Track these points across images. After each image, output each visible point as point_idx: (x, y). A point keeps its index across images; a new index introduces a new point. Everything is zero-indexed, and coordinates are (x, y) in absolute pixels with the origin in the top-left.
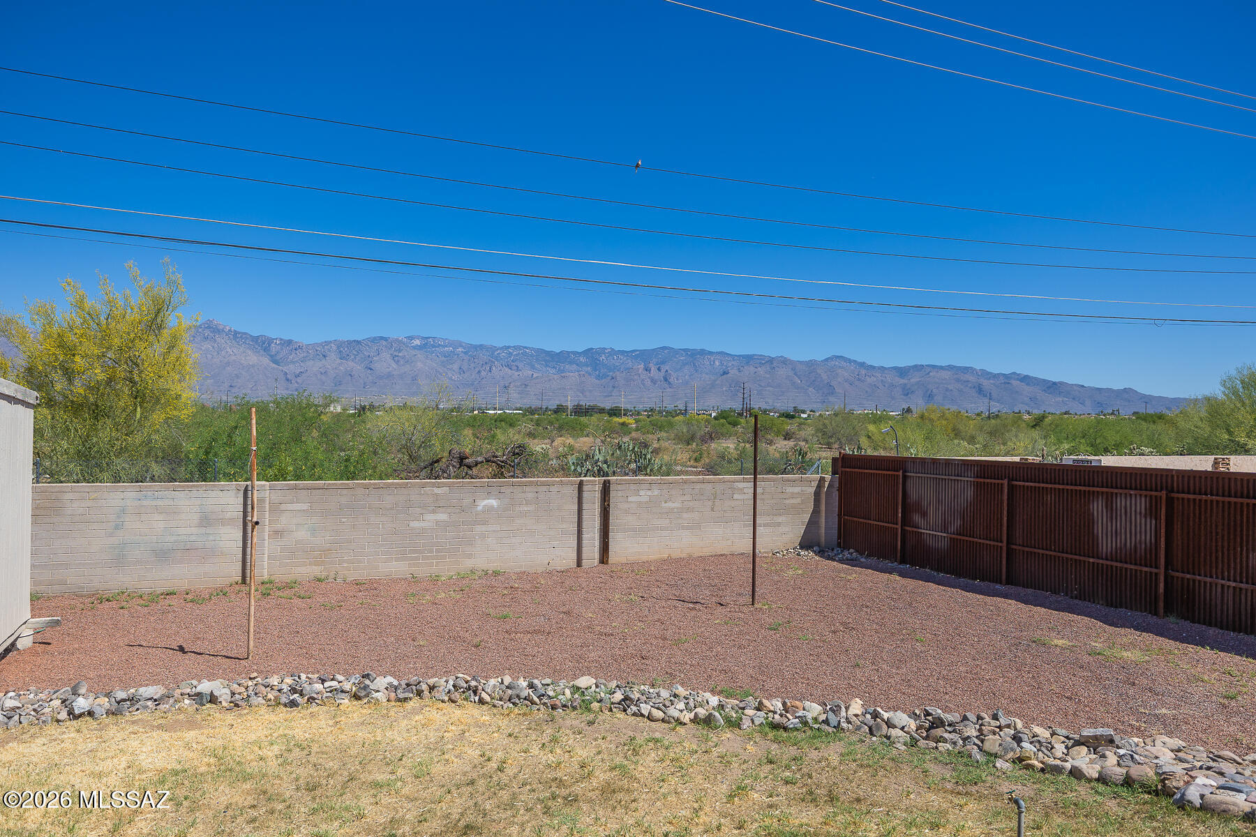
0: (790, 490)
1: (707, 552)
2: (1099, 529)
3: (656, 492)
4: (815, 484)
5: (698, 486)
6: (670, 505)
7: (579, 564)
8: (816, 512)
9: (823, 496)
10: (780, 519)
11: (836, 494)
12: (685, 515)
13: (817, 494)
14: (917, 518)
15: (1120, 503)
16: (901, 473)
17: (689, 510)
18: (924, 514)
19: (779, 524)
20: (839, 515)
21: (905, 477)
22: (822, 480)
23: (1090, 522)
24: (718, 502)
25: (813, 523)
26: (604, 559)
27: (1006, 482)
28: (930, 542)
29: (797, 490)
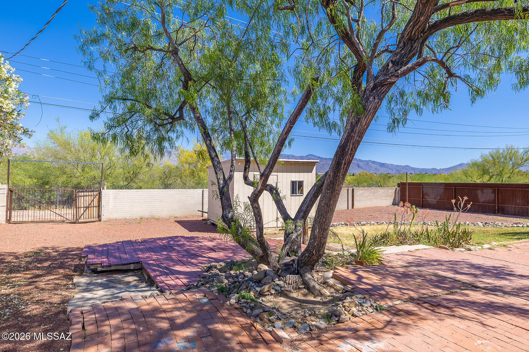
0: (389, 191)
1: (373, 206)
2: (479, 197)
3: (363, 191)
4: (395, 190)
5: (371, 190)
6: (366, 194)
7: (348, 209)
8: (395, 196)
9: (397, 193)
10: (387, 198)
11: (400, 192)
12: (368, 197)
13: (395, 192)
14: (426, 197)
15: (485, 191)
16: (421, 186)
17: (369, 196)
18: (428, 196)
19: (387, 200)
20: (401, 197)
21: (422, 187)
22: (396, 189)
23: (477, 196)
24: (375, 194)
25: (394, 199)
26: (353, 208)
27: (454, 187)
28: (430, 202)
29: (391, 191)
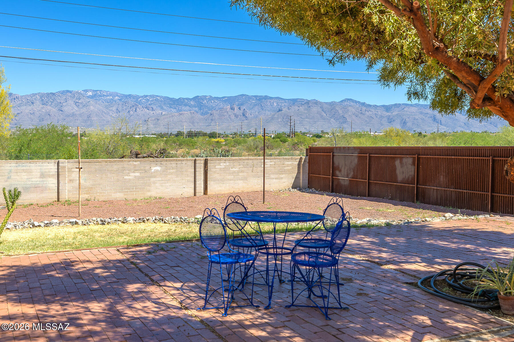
0: (287, 163)
1: (250, 190)
2: (398, 172)
3: (228, 164)
4: (298, 160)
5: (246, 161)
6: (234, 169)
7: (195, 195)
8: (299, 172)
9: (301, 166)
10: (282, 176)
11: (307, 165)
12: (240, 174)
13: (299, 165)
14: (337, 172)
15: (404, 160)
16: (331, 154)
17: (242, 172)
18: (340, 171)
19: (282, 178)
20: (309, 174)
21: (333, 156)
22: (301, 158)
23: (394, 169)
24: (255, 168)
25: (297, 178)
26: (205, 192)
27: (368, 155)
28: (342, 182)
29: (290, 163)
